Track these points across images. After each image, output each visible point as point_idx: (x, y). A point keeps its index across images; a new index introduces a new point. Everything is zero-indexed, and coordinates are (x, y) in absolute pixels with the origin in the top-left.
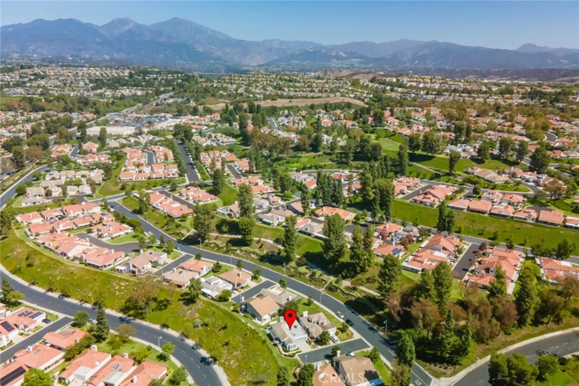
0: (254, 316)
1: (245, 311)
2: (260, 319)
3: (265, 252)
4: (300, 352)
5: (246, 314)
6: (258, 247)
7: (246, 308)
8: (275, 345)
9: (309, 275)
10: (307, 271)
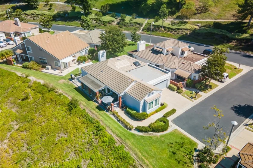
0: (43, 64)
1: (24, 59)
2: (56, 67)
3: (56, 12)
4: (174, 111)
5: (26, 63)
6: (47, 9)
7: (25, 52)
8: (103, 107)
9: (116, 22)
10: (113, 19)
